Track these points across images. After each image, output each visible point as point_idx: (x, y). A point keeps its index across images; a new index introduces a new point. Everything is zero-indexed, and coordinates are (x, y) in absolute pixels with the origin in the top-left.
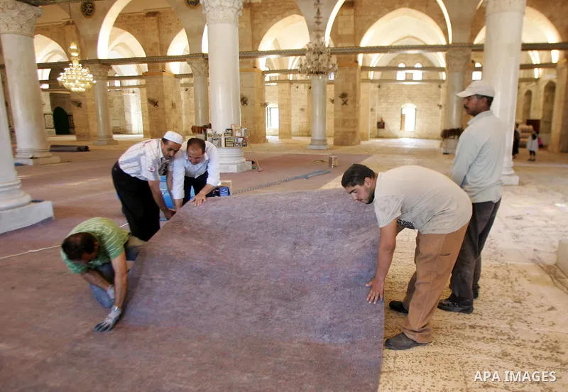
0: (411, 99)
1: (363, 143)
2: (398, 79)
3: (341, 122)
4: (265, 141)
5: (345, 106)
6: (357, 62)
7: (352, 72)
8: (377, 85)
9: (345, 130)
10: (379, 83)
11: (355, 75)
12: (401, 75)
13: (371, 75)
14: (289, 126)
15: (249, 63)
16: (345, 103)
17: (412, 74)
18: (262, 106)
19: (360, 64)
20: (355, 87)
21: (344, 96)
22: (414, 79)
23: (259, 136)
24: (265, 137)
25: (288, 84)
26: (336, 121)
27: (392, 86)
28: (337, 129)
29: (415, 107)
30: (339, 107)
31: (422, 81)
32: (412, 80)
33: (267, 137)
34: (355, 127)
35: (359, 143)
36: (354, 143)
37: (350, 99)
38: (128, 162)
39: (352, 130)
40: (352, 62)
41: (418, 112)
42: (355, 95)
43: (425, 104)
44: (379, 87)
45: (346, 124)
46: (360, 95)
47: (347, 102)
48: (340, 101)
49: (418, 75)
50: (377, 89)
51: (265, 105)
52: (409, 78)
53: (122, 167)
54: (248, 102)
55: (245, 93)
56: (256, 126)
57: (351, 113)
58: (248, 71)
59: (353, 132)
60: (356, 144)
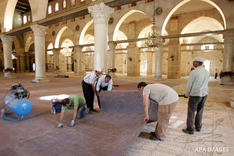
0: (208, 58)
1: (182, 78)
2: (202, 49)
3: (171, 68)
4: (139, 75)
5: (173, 61)
6: (179, 42)
7: (176, 46)
8: (191, 52)
9: (173, 72)
10: (192, 51)
11: (178, 48)
12: (203, 47)
13: (188, 48)
14: (151, 70)
15: (133, 44)
16: (173, 60)
17: (209, 46)
18: (138, 61)
19: (181, 42)
20: (178, 53)
21: (172, 57)
22: (210, 49)
23: (136, 74)
24: (139, 74)
25: (151, 53)
26: (168, 68)
27: (199, 52)
28: (169, 71)
29: (210, 62)
30: (170, 62)
31: (214, 49)
32: (209, 50)
33: (140, 74)
34: (177, 71)
35: (180, 77)
36: (177, 78)
37: (175, 58)
38: (86, 78)
39: (175, 72)
40: (176, 42)
41: (211, 64)
42: (178, 57)
43: (215, 60)
44: (192, 53)
45: (173, 69)
46: (180, 57)
47: (174, 60)
48: (171, 59)
49: (211, 47)
50: (191, 54)
51: (140, 61)
52: (206, 48)
53: (84, 81)
54: (133, 60)
55: (131, 56)
56: (135, 69)
57: (176, 64)
58: (133, 48)
59: (177, 73)
60: (178, 78)
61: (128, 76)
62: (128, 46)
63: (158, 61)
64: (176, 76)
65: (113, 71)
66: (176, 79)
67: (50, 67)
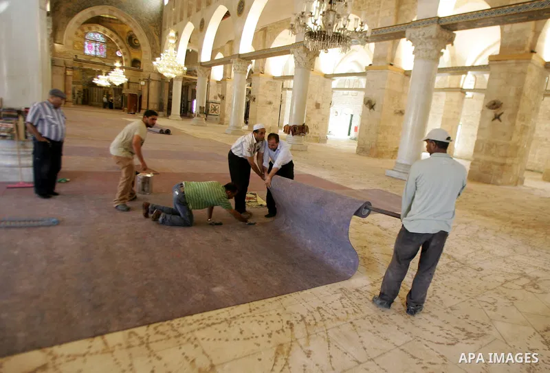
3: (486, 146)
5: (497, 121)
6: (532, 52)
7: (520, 68)
9: (489, 158)
11: (524, 74)
15: (385, 58)
16: (497, 117)
18: (395, 113)
21: (496, 106)
23: (383, 150)
28: (478, 156)
30: (488, 122)
34: (507, 157)
35: (517, 183)
37: (506, 112)
39: (500, 160)
45: (493, 151)
47: (502, 117)
48: (490, 114)
51: (401, 113)
54: (376, 107)
55: (374, 96)
56: (380, 136)
57: (504, 134)
58: (382, 69)
59: (503, 165)
60: (503, 184)
61: (358, 153)
62: (370, 65)
63: (413, 113)
64: (500, 176)
65: (295, 131)
66: (498, 185)
67: (215, 110)
